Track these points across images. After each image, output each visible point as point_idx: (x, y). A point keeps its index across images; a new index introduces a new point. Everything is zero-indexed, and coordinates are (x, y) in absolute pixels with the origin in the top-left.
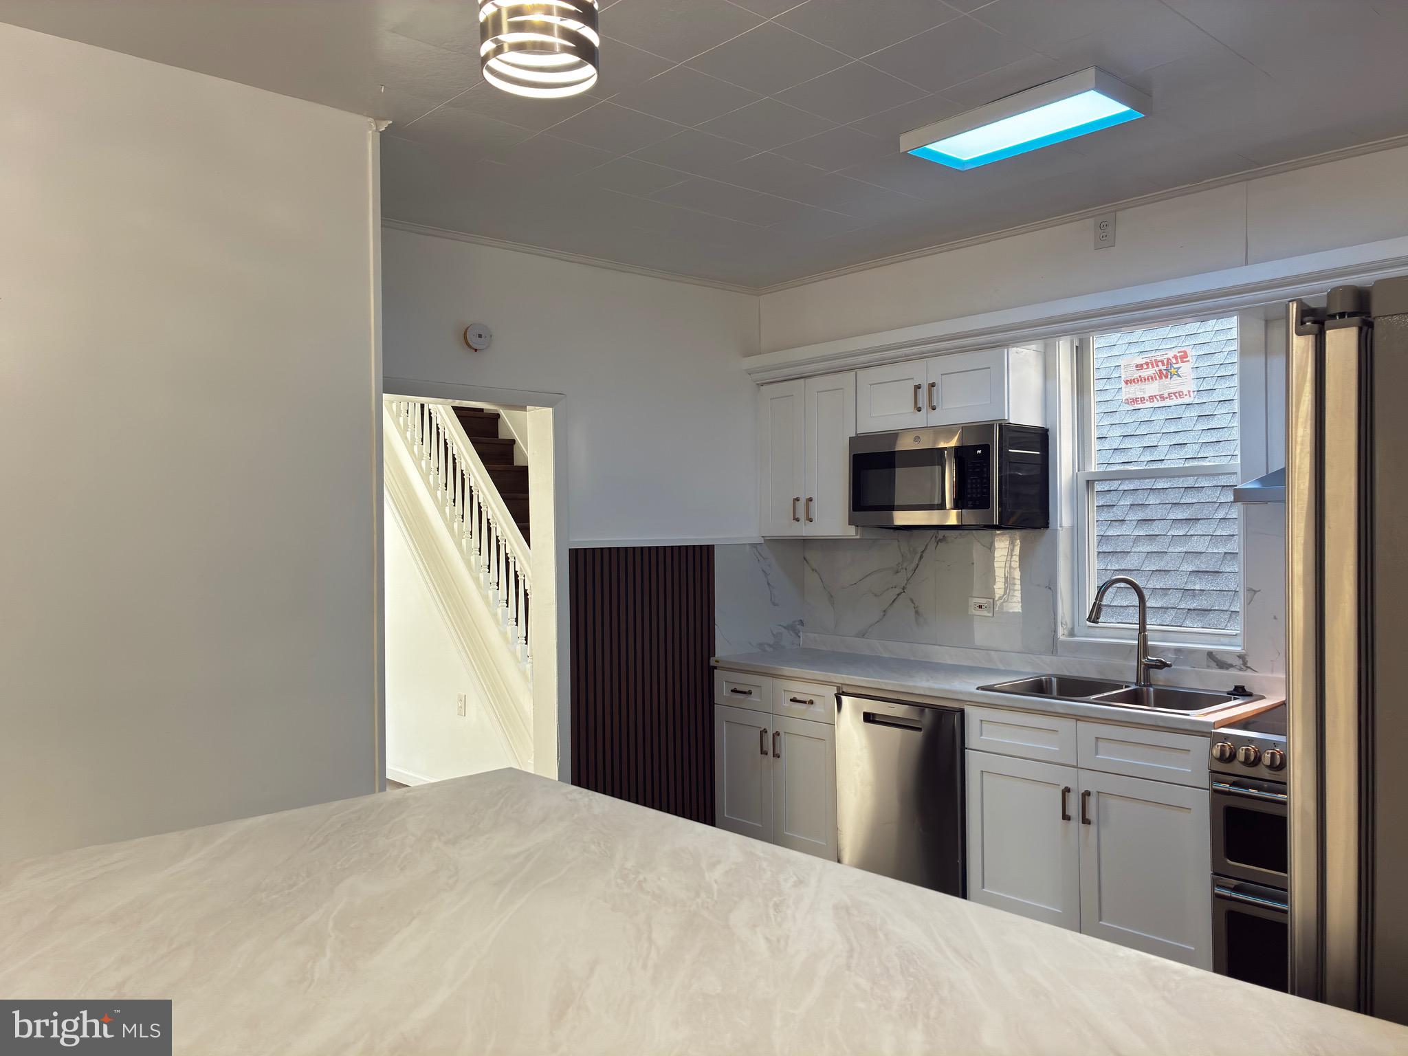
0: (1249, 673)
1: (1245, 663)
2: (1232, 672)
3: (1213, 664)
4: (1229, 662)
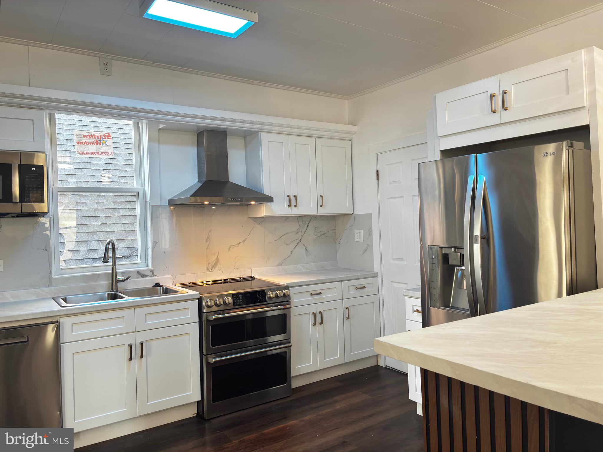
0: (155, 277)
1: (153, 273)
2: (148, 278)
3: (140, 276)
4: (146, 274)
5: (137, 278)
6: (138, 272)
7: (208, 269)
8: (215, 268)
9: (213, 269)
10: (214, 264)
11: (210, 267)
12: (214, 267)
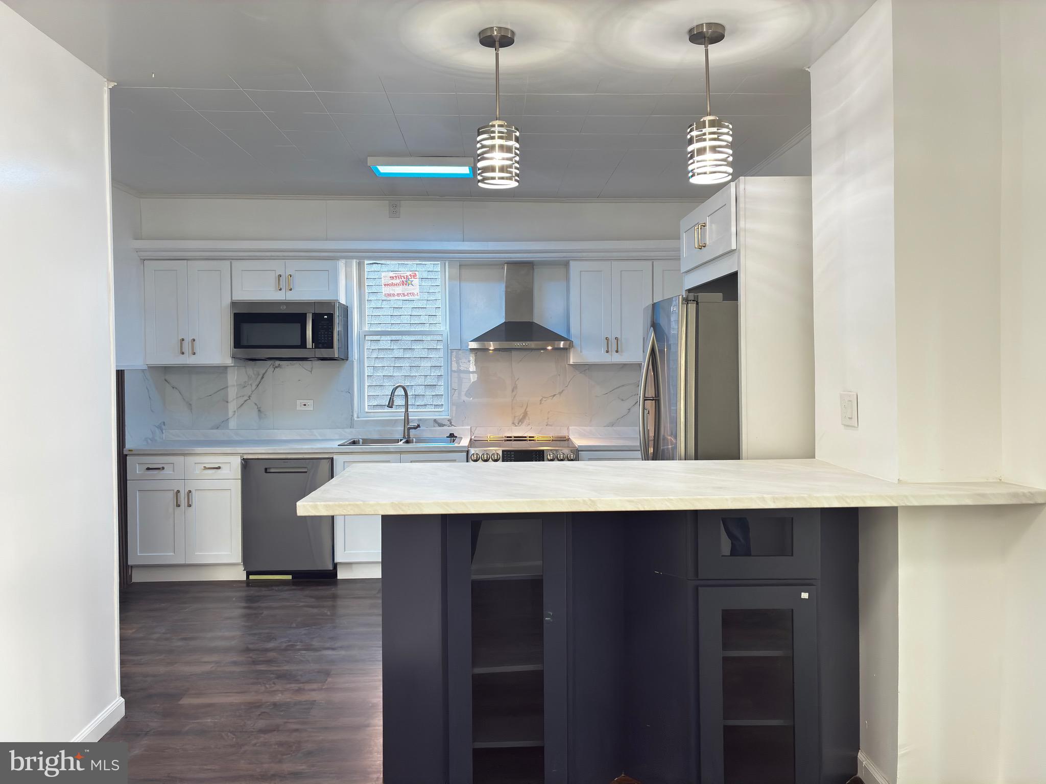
0: (453, 428)
1: (451, 423)
2: (445, 428)
3: (436, 425)
4: (444, 424)
5: (434, 427)
6: (435, 421)
7: (513, 423)
8: (522, 423)
9: (520, 423)
10: (521, 417)
11: (516, 422)
12: (521, 421)
